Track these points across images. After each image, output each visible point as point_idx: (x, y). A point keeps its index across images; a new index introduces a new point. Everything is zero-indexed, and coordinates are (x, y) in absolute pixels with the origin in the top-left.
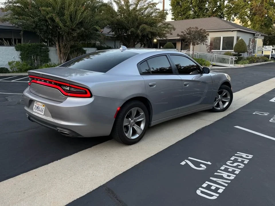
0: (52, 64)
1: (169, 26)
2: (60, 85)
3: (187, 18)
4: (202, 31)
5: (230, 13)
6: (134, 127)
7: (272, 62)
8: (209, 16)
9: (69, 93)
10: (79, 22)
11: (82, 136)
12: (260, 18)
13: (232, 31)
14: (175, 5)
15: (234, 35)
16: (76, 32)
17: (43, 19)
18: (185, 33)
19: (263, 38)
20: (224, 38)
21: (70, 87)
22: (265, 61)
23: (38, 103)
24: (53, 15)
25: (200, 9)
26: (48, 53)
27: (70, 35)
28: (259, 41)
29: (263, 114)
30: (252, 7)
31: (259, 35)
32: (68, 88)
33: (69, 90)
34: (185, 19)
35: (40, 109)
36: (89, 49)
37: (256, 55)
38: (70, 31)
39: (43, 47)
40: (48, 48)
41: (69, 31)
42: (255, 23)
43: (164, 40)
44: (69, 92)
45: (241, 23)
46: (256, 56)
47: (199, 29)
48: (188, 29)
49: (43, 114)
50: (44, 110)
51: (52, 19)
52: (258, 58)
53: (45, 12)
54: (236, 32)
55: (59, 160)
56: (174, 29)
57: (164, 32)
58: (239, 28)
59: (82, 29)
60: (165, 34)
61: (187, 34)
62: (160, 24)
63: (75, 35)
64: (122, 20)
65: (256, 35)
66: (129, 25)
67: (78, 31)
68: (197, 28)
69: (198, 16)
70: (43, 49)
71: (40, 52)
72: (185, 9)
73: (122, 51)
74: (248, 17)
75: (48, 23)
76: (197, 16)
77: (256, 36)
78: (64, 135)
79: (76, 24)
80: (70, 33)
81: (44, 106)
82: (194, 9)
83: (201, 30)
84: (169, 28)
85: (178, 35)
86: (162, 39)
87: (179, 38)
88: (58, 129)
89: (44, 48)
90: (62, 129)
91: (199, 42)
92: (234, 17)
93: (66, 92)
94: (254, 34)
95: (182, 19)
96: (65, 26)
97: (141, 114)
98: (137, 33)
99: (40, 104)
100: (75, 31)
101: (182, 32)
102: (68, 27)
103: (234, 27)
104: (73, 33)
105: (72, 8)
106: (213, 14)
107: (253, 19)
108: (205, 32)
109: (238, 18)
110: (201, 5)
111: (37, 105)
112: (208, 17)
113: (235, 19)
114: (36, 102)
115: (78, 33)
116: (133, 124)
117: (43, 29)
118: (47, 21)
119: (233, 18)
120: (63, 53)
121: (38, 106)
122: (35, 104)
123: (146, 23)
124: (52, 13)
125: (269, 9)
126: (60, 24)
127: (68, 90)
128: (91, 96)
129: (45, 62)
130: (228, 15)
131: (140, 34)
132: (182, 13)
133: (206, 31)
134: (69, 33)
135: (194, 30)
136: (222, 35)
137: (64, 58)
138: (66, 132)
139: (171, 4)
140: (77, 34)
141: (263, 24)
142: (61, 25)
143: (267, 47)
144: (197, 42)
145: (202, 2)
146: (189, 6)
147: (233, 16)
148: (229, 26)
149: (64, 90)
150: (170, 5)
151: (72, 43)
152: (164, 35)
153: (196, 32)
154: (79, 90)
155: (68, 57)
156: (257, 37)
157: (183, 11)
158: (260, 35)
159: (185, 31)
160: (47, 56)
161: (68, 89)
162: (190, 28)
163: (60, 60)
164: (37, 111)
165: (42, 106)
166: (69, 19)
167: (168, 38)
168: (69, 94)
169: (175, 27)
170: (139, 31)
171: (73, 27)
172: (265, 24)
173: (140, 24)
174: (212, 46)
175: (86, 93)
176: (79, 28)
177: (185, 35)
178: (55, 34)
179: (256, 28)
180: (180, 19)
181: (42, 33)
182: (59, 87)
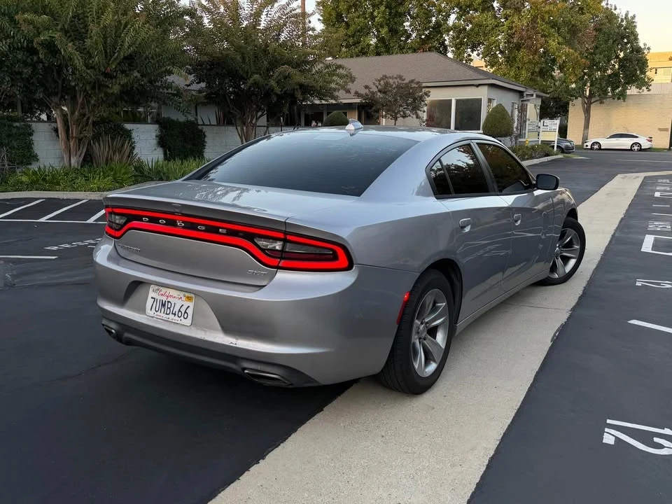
0: (45, 167)
1: (341, 71)
2: (251, 237)
3: (364, 53)
4: (413, 85)
5: (461, 43)
6: (425, 342)
7: (560, 156)
8: (415, 51)
9: (281, 258)
10: (126, 55)
11: (316, 382)
12: (531, 57)
13: (478, 86)
14: (333, 18)
15: (482, 94)
16: (118, 82)
17: (22, 47)
18: (374, 89)
19: (539, 102)
20: (458, 101)
21: (285, 241)
22: (547, 155)
23: (164, 290)
24: (54, 35)
25: (394, 32)
26: (32, 140)
27: (99, 89)
28: (532, 110)
29: (659, 284)
30: (514, 31)
31: (532, 95)
32: (278, 246)
33: (282, 251)
34: (358, 56)
35: (176, 309)
36: (138, 125)
37: (527, 142)
38: (102, 78)
39: (15, 121)
40: (30, 126)
41: (98, 79)
42: (519, 67)
43: (332, 104)
44: (282, 254)
45: (489, 67)
46: (528, 144)
47: (407, 81)
48: (382, 79)
49: (188, 322)
50: (190, 311)
51: (51, 47)
52: (533, 148)
53: (31, 27)
54: (486, 88)
55: (261, 462)
56: (353, 80)
57: (333, 85)
58: (493, 79)
59: (136, 74)
60: (335, 90)
61: (380, 91)
62: (319, 66)
63: (116, 89)
64: (229, 52)
65: (525, 95)
66: (247, 68)
67: (124, 80)
68: (400, 77)
69: (388, 51)
70: (17, 127)
71: (9, 136)
72: (359, 31)
73: (352, 135)
74: (501, 52)
75: (35, 58)
76: (384, 48)
77: (525, 98)
78: (261, 381)
79: (118, 61)
80: (100, 85)
81: (189, 299)
82: (378, 31)
83: (412, 81)
84: (341, 77)
85: (357, 94)
86: (324, 102)
87: (358, 100)
88: (245, 365)
89: (17, 124)
90: (259, 367)
91: (408, 112)
92: (471, 53)
93: (268, 255)
94: (521, 93)
95: (352, 57)
96: (87, 66)
97: (439, 307)
98: (267, 87)
99: (173, 292)
100: (114, 80)
101: (366, 87)
102: (95, 70)
103: (481, 77)
104: (110, 86)
105: (108, 18)
106: (423, 45)
107: (515, 58)
108: (421, 88)
109: (481, 56)
110: (396, 23)
111: (160, 298)
112: (412, 52)
113: (472, 57)
114: (157, 287)
115: (123, 86)
116: (423, 335)
117: (20, 73)
118: (34, 52)
119: (470, 55)
120: (76, 137)
121: (164, 299)
122: (151, 294)
123: (289, 63)
124: (51, 31)
125: (549, 35)
126: (76, 61)
127: (277, 250)
128: (349, 268)
129: (21, 163)
130: (458, 49)
131: (278, 90)
132: (351, 41)
133: (424, 85)
134: (97, 86)
135: (394, 83)
136: (454, 96)
137: (79, 153)
138: (274, 374)
139: (321, 18)
140: (119, 87)
141: (537, 70)
142: (78, 61)
143: (547, 122)
144: (403, 112)
145: (395, 15)
146: (366, 25)
147: (469, 50)
148: (470, 74)
149: (263, 250)
150: (319, 20)
151: (104, 112)
152: (330, 93)
153: (398, 87)
154: (312, 248)
155: (87, 149)
156: (528, 100)
157: (353, 36)
158: (535, 95)
159: (374, 84)
160: (29, 146)
161: (277, 248)
162: (385, 77)
163: (66, 157)
164: (162, 314)
165: (184, 298)
166: (101, 47)
167: (341, 100)
168: (282, 261)
169: (353, 75)
170: (273, 83)
171: (109, 68)
172: (541, 70)
173: (274, 64)
174: (433, 120)
175: (335, 257)
176: (123, 72)
177: (373, 93)
178: (55, 89)
179: (522, 79)
180: (347, 57)
181: (19, 84)
182: (246, 243)
